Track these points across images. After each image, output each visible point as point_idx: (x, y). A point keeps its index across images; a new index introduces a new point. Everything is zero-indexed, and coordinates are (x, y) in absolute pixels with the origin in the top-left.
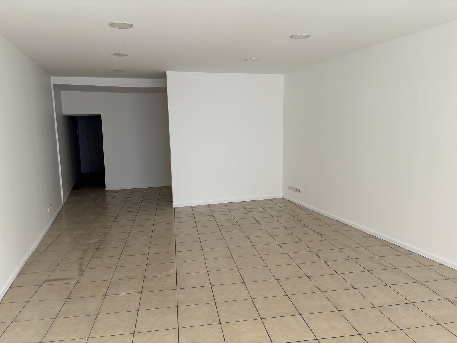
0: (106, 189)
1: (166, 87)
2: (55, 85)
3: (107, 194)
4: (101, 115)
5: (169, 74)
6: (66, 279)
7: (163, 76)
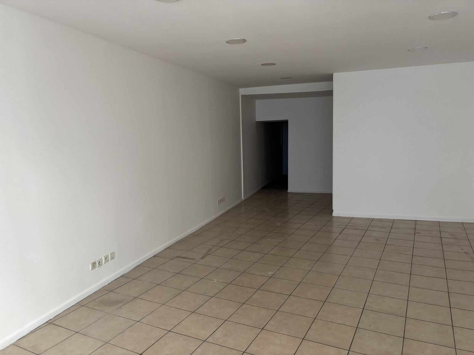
0: (288, 191)
1: (332, 89)
2: (242, 95)
3: (289, 196)
4: (288, 120)
5: (336, 76)
6: (190, 259)
7: (329, 78)
